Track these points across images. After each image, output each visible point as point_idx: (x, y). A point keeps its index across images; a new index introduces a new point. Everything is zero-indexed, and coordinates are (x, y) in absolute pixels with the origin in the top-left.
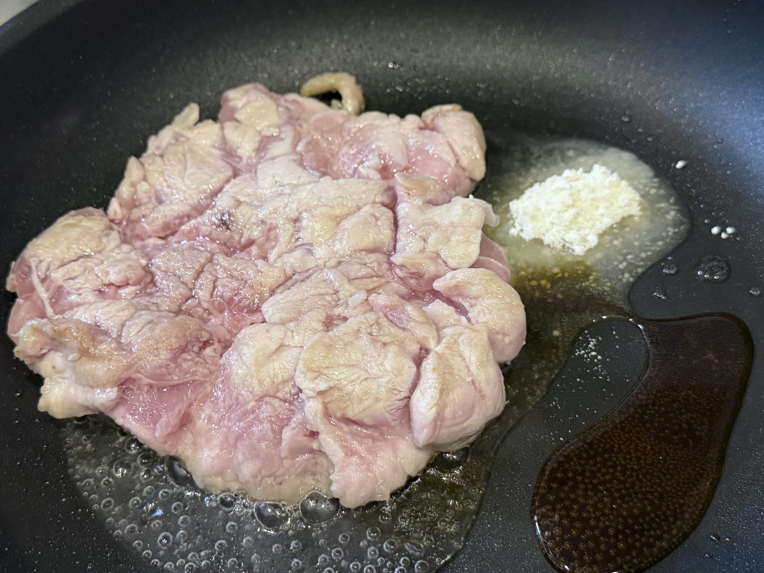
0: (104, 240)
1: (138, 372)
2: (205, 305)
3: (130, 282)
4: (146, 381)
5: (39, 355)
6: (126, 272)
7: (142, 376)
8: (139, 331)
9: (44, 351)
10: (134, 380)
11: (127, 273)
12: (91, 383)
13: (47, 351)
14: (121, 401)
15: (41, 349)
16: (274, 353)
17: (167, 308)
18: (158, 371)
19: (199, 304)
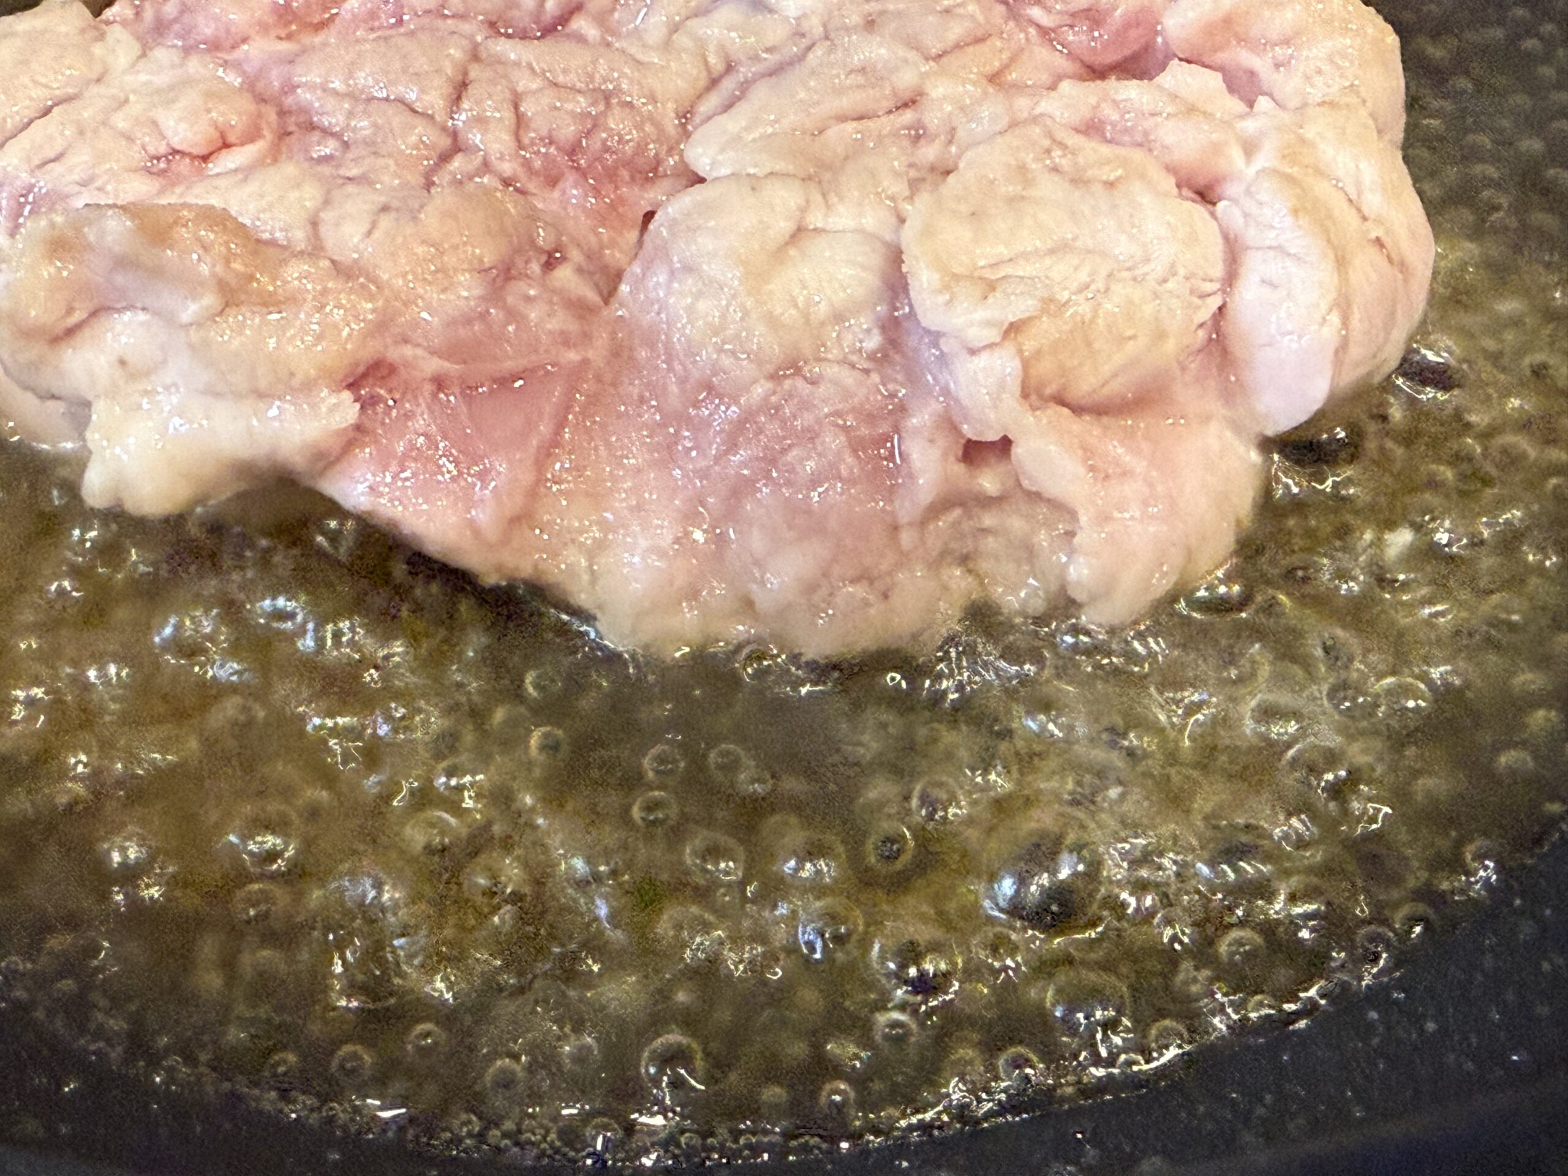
0: (98, 50)
1: (406, 341)
2: (507, 168)
3: (232, 138)
4: (433, 365)
5: (59, 330)
6: (209, 111)
7: (419, 352)
8: (369, 233)
9: (77, 316)
10: (392, 369)
11: (214, 114)
12: (263, 384)
13: (85, 315)
14: (359, 436)
15: (70, 311)
16: (787, 244)
17: (397, 182)
18: (462, 332)
19: (486, 166)
